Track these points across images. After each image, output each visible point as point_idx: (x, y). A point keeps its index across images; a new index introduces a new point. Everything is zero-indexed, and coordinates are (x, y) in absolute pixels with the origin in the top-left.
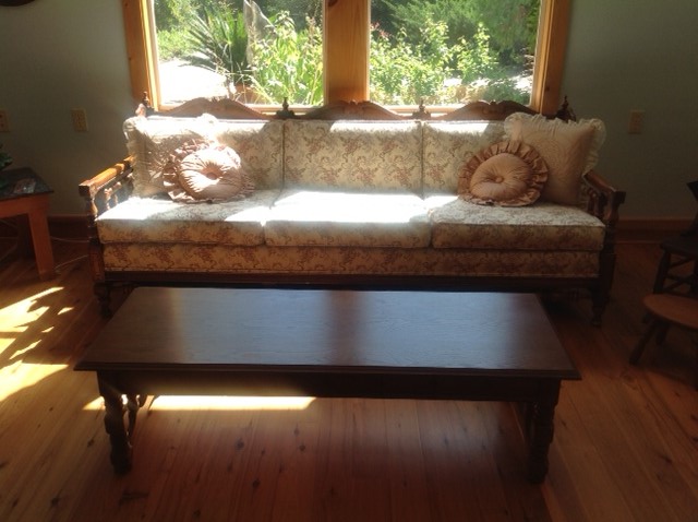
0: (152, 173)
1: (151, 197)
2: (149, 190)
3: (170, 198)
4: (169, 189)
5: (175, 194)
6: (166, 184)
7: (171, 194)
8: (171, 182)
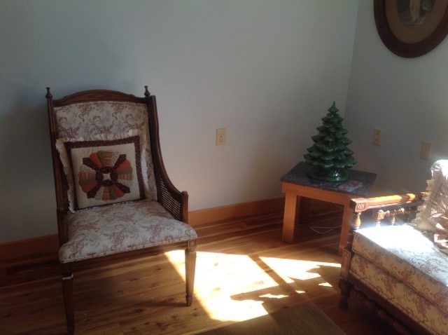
0: (434, 211)
1: (422, 231)
2: (423, 226)
3: (432, 240)
4: (439, 231)
5: (440, 238)
6: (439, 226)
7: (436, 236)
8: (444, 226)
